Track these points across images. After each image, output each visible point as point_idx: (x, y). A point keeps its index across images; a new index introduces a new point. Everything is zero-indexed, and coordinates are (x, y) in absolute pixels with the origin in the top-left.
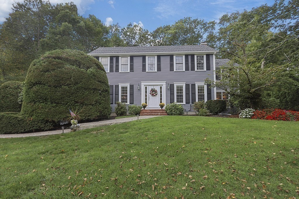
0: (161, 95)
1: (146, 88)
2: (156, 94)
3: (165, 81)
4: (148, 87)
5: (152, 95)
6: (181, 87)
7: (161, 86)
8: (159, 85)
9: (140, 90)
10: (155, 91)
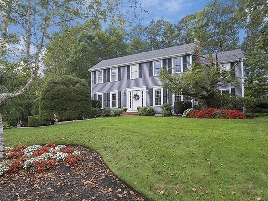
0: (142, 99)
1: (131, 93)
2: (138, 99)
3: (145, 86)
4: (132, 92)
5: (135, 99)
6: (159, 90)
7: (143, 91)
8: (141, 90)
9: (125, 95)
10: (137, 96)
